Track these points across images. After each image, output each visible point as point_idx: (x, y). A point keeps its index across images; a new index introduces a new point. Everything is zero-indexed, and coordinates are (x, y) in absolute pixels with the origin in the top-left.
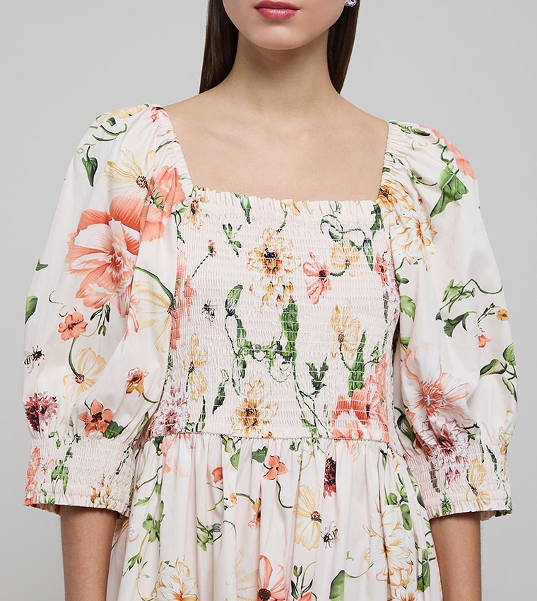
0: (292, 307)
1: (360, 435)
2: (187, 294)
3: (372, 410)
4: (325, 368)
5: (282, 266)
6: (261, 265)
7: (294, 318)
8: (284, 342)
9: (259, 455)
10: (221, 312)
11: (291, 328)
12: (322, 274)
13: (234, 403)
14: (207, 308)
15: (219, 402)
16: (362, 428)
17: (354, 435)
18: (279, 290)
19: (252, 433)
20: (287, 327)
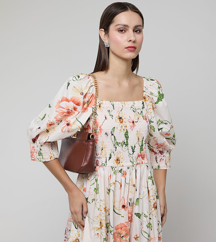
0: (127, 132)
1: (142, 162)
2: (100, 130)
3: (145, 156)
4: (135, 147)
5: (124, 121)
6: (119, 121)
7: (127, 135)
8: (125, 141)
9: (120, 171)
10: (110, 135)
11: (127, 137)
12: (133, 122)
13: (114, 158)
14: (106, 134)
15: (110, 158)
16: (143, 161)
17: (141, 163)
18: (124, 127)
19: (119, 165)
20: (126, 137)
